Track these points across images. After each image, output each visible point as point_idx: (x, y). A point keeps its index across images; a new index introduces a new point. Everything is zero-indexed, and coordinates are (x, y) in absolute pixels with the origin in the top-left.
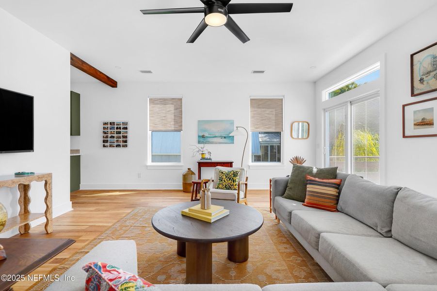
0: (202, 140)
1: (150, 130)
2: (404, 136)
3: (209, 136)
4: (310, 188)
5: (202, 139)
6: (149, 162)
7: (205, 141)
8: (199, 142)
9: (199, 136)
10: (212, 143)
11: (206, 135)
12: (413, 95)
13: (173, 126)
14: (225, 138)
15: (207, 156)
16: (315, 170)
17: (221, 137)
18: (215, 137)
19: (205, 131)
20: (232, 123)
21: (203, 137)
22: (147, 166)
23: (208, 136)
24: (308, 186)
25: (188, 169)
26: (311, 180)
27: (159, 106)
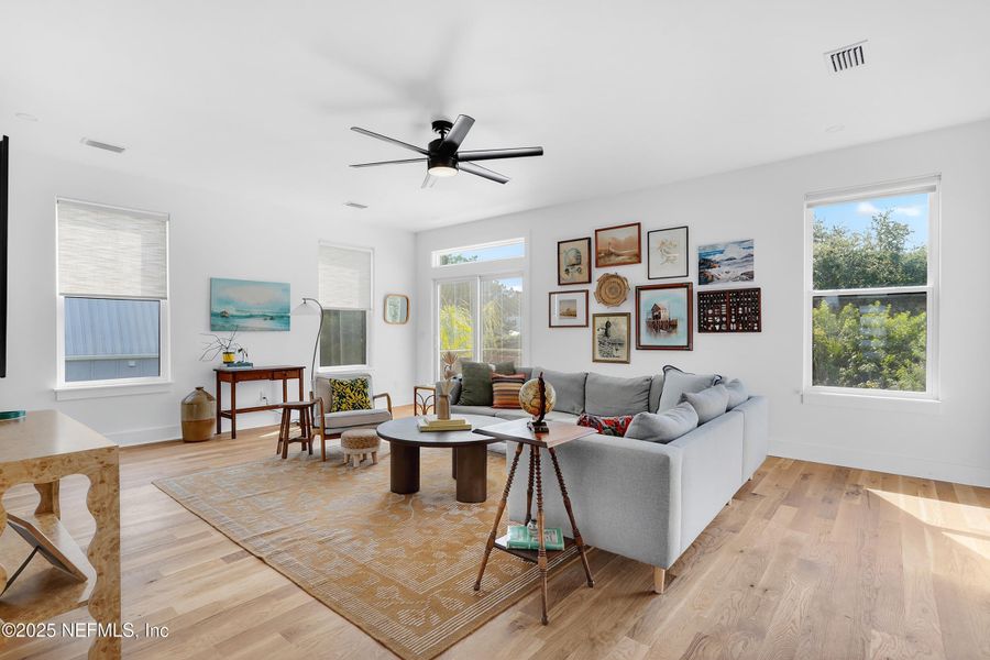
0: (220, 322)
1: (61, 294)
2: (550, 326)
3: (238, 314)
4: (496, 387)
5: (220, 320)
6: (61, 383)
7: (227, 325)
8: (213, 327)
9: (213, 315)
10: (244, 329)
11: (231, 311)
12: (559, 284)
13: (140, 287)
14: (272, 318)
15: (237, 358)
16: (493, 367)
17: (265, 317)
18: (251, 316)
19: (228, 302)
20: (285, 288)
21: (223, 315)
22: (56, 392)
23: (235, 313)
24: (494, 385)
25: (198, 389)
26: (498, 378)
27: (92, 230)
